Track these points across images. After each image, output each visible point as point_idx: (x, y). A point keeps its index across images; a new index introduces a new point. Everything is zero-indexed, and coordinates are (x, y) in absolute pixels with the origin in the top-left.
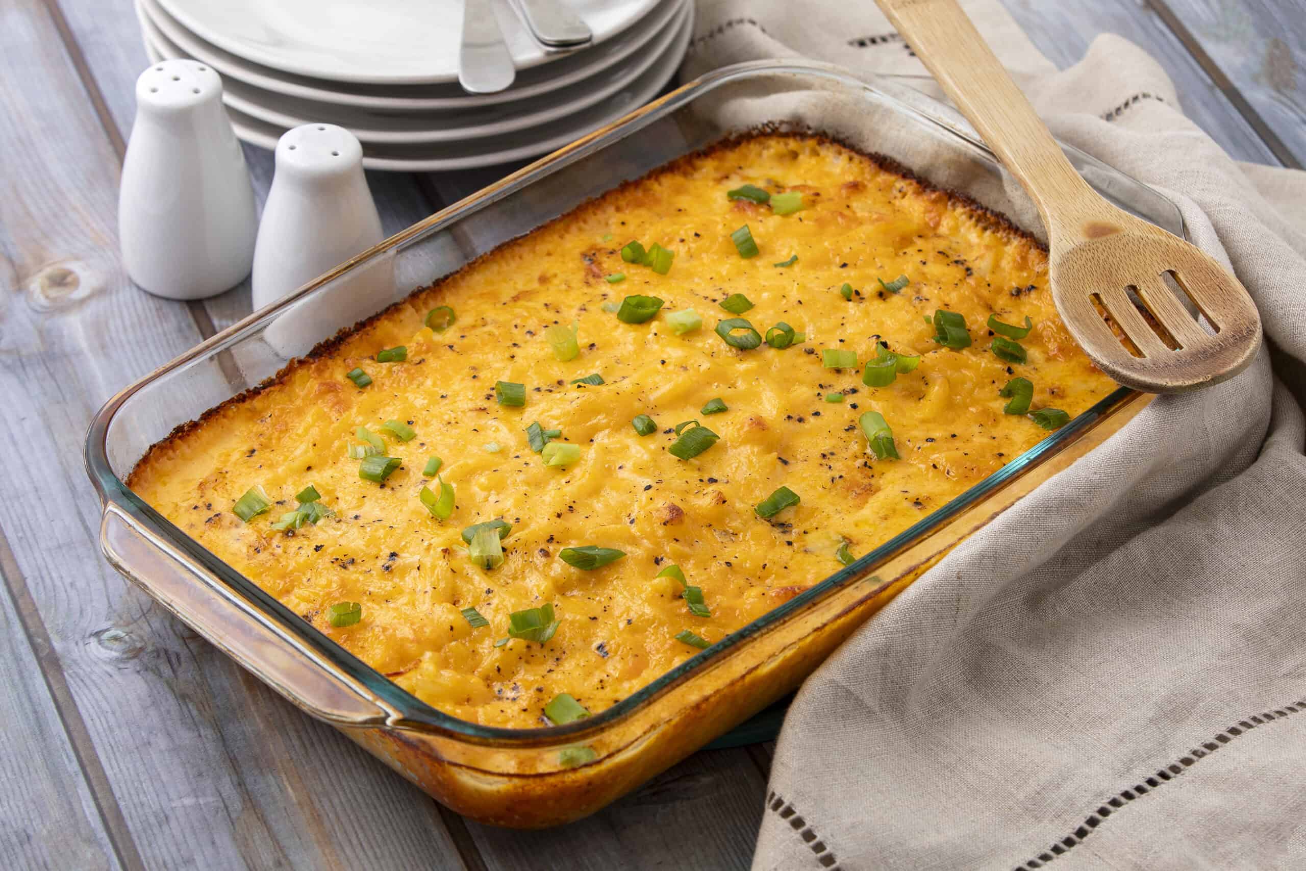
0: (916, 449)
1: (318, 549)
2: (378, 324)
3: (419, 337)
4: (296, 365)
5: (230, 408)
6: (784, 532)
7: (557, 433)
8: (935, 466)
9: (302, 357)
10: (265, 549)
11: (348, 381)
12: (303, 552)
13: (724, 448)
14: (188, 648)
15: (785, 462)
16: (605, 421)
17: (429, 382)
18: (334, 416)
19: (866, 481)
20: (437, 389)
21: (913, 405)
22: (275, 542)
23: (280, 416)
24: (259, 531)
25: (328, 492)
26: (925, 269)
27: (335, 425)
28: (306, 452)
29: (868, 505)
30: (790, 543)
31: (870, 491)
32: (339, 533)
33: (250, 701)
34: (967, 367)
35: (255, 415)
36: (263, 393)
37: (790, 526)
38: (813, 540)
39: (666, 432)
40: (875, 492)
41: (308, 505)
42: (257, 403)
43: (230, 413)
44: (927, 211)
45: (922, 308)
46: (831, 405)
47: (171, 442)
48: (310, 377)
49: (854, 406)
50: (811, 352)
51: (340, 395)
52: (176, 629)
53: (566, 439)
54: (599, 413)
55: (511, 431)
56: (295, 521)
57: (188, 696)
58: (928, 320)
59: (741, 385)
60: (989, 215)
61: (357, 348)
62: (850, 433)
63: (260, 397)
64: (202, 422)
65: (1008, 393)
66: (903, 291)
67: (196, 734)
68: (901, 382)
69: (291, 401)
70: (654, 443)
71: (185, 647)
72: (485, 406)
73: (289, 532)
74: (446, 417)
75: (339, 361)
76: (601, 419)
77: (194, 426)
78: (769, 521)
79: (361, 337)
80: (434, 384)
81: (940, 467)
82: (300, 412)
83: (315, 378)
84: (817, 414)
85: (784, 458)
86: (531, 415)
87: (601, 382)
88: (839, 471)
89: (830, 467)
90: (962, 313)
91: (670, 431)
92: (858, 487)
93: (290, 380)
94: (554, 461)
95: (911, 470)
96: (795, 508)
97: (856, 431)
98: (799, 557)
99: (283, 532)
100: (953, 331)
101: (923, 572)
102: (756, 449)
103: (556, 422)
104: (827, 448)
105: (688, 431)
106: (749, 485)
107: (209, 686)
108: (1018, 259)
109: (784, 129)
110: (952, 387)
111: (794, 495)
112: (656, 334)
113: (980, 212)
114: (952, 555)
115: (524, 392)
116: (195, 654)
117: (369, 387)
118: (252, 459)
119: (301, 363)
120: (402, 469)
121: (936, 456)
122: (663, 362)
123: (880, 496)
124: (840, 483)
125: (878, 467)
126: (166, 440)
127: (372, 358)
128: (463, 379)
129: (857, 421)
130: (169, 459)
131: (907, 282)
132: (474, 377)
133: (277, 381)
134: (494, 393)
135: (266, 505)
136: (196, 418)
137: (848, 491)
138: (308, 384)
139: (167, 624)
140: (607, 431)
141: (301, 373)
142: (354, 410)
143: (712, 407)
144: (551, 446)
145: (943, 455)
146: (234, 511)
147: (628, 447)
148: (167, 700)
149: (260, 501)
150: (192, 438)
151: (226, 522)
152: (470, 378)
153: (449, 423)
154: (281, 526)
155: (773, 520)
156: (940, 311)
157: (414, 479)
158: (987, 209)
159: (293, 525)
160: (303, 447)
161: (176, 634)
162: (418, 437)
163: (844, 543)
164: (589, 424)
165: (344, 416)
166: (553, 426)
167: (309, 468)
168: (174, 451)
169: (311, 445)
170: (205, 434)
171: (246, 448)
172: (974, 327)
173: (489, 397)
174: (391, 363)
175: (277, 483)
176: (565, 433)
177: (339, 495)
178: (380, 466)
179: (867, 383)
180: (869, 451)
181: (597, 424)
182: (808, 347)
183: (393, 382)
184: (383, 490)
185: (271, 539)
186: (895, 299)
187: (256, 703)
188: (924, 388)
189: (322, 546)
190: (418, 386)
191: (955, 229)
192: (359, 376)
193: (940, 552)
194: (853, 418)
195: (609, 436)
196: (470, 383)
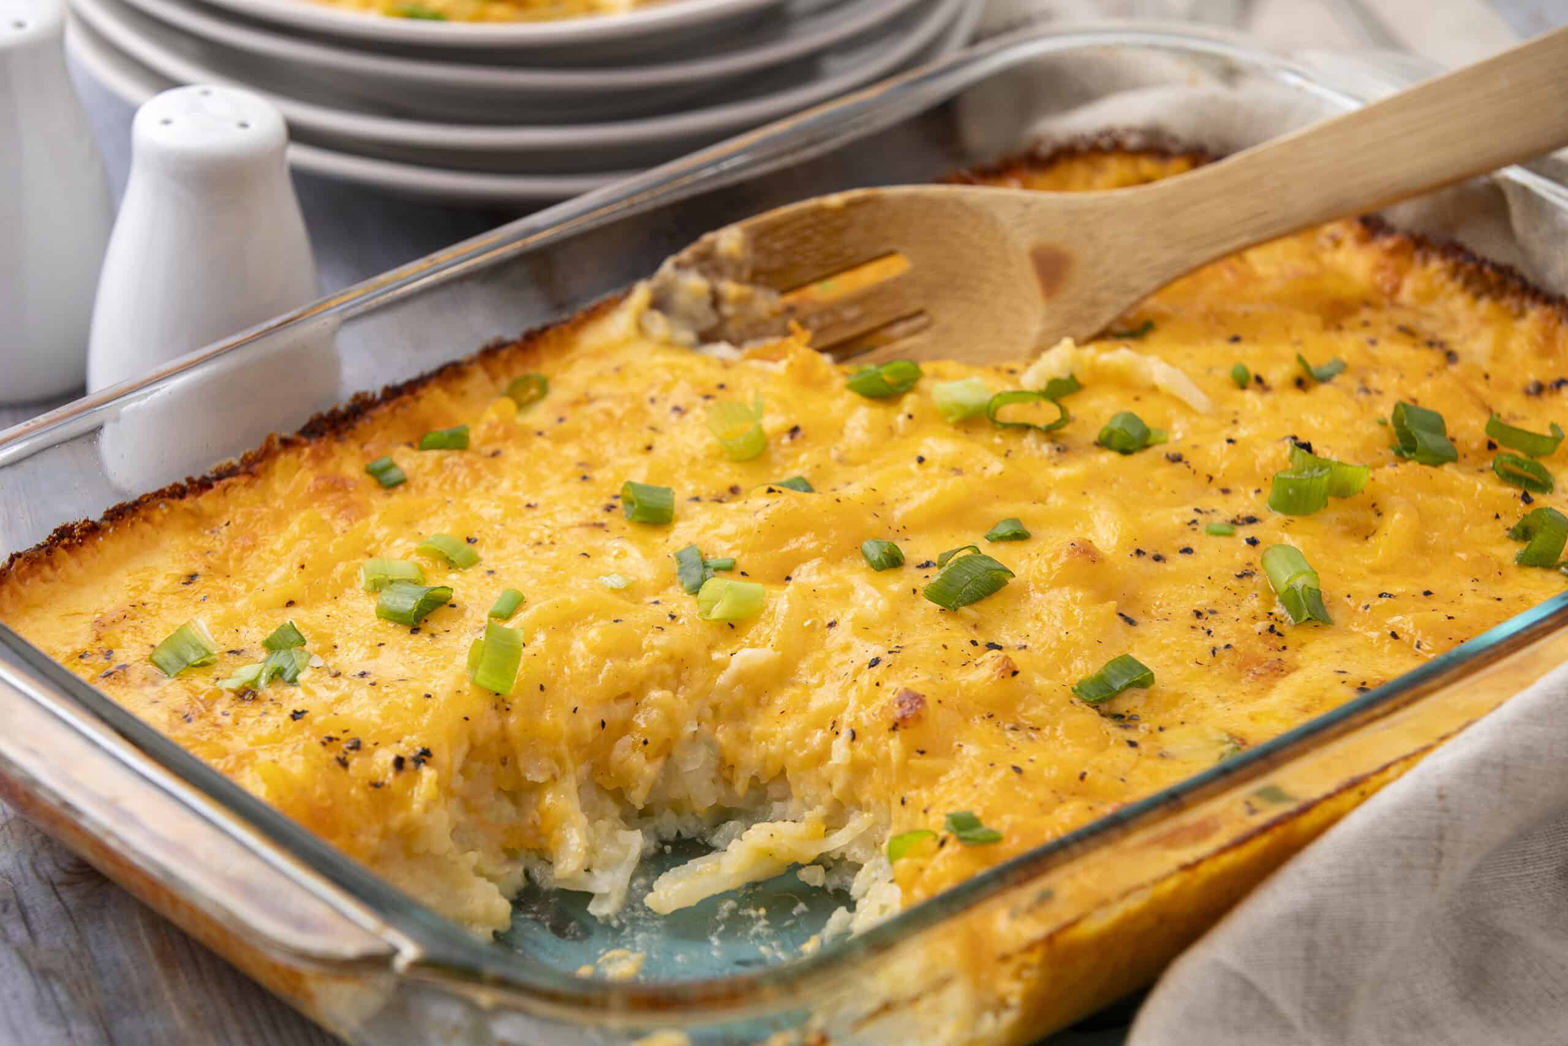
0: (1360, 609)
1: (296, 715)
2: (422, 392)
3: (491, 415)
4: (277, 446)
5: (156, 507)
6: (1125, 727)
7: (728, 563)
8: (1394, 635)
9: (287, 434)
10: (200, 717)
11: (366, 477)
12: (269, 719)
13: (1023, 594)
14: (60, 899)
15: (1130, 622)
16: (812, 545)
17: (506, 484)
18: (340, 525)
19: (1274, 655)
20: (520, 494)
21: (1355, 545)
22: (219, 708)
23: (246, 525)
24: (194, 692)
25: (319, 637)
26: (1376, 351)
27: (340, 539)
28: (286, 578)
29: (1275, 691)
30: (1133, 744)
31: (1280, 670)
32: (334, 695)
33: (164, 984)
34: (1451, 492)
35: (199, 521)
36: (217, 486)
37: (1134, 718)
38: (1172, 740)
39: (920, 567)
40: (1288, 673)
41: (282, 653)
42: (206, 502)
43: (157, 516)
44: (1379, 268)
45: (1371, 404)
46: (1213, 540)
47: (49, 552)
48: (300, 468)
49: (1253, 542)
50: (1177, 459)
51: (352, 496)
52: (40, 869)
53: (743, 573)
54: (802, 533)
55: (646, 556)
56: (260, 675)
57: (54, 974)
58: (1383, 424)
59: (1055, 501)
60: (1487, 269)
61: (385, 428)
62: (1246, 581)
63: (210, 492)
64: (106, 523)
65: (1523, 533)
66: (1338, 379)
67: (64, 1031)
68: (1334, 513)
69: (265, 503)
70: (896, 584)
71: (54, 898)
72: (605, 520)
73: (247, 694)
74: (534, 535)
75: (353, 446)
76: (808, 542)
77: (92, 530)
78: (1096, 707)
79: (393, 411)
80: (515, 487)
81: (1405, 638)
82: (279, 520)
83: (311, 469)
84: (1187, 551)
85: (1127, 614)
86: (682, 534)
87: (809, 489)
88: (1225, 637)
89: (1209, 632)
90: (1442, 412)
91: (927, 565)
92: (1259, 664)
93: (266, 469)
94: (717, 612)
95: (1350, 641)
96: (1145, 692)
97: (1255, 579)
98: (1149, 764)
99: (235, 692)
100: (1425, 438)
101: (1375, 790)
102: (1079, 594)
103: (726, 546)
104: (1204, 602)
105: (958, 561)
106: (1064, 654)
107: (93, 958)
108: (1540, 339)
109: (1133, 141)
110: (1426, 520)
111: (1144, 669)
112: (910, 417)
113: (1471, 266)
114: (1426, 763)
115: (671, 501)
116: (71, 908)
117: (401, 488)
118: (190, 587)
119: (287, 443)
120: (453, 606)
121: (1397, 618)
122: (921, 460)
123: (1296, 679)
124: (1227, 657)
125: (1292, 636)
126: (39, 547)
127: (410, 445)
128: (565, 481)
129: (1258, 565)
130: (45, 580)
131: (1342, 368)
132: (584, 478)
133: (242, 469)
134: (619, 503)
135: (209, 654)
136: (96, 516)
137: (1240, 669)
138: (297, 476)
139: (25, 862)
140: (815, 563)
141: (285, 460)
142: (374, 518)
143: (1005, 530)
144: (714, 585)
145: (1410, 617)
146: (151, 660)
147: (852, 589)
148: (15, 977)
149: (198, 647)
150: (87, 551)
151: (135, 676)
152: (578, 479)
153: (539, 544)
154: (233, 683)
155: (1104, 708)
156: (1404, 405)
157: (471, 623)
158: (1484, 261)
159: (255, 682)
160: (282, 570)
161: (39, 877)
162: (483, 562)
163: (1231, 745)
164: (784, 550)
165: (356, 526)
166: (722, 551)
167: (290, 603)
168: (53, 567)
169: (295, 567)
170: (108, 546)
171: (181, 570)
172: (1461, 436)
173: (610, 508)
174: (444, 453)
175: (232, 623)
176: (743, 563)
177: (338, 642)
178: (413, 597)
179: (1275, 507)
180: (1279, 610)
181: (798, 550)
182: (1173, 450)
183: (445, 481)
184: (415, 637)
185: (214, 702)
186: (1324, 390)
187: (173, 987)
188: (1375, 521)
189: (304, 712)
190: (487, 490)
191: (1429, 296)
192: (385, 469)
193: (1406, 758)
194: (1251, 559)
195: (819, 570)
196: (575, 486)
